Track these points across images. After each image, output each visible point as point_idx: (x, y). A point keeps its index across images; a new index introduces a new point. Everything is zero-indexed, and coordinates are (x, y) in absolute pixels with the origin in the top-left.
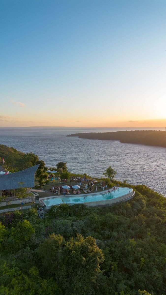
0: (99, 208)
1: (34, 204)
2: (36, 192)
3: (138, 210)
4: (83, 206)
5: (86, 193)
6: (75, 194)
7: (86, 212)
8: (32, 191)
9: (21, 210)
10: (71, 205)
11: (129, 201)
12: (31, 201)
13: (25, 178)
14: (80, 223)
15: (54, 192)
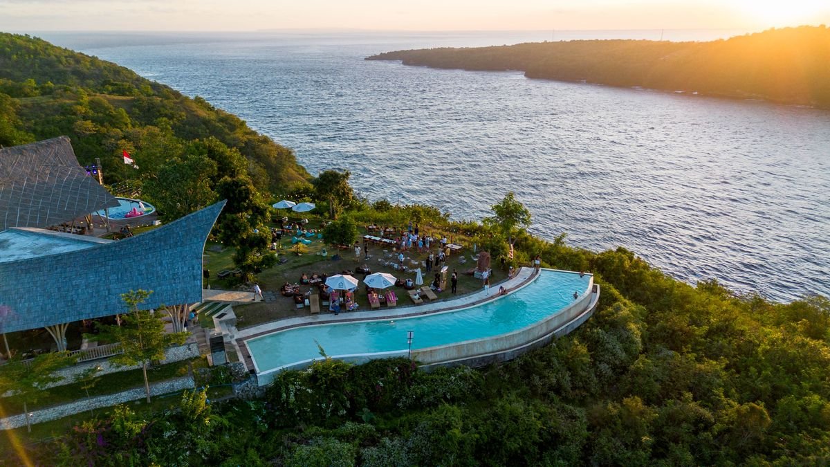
0: (468, 371)
1: (209, 367)
2: (225, 305)
3: (614, 368)
4: (406, 366)
5: (418, 304)
6: (376, 309)
7: (416, 393)
8: (211, 301)
9: (149, 401)
10: (360, 363)
11: (580, 332)
12: (197, 354)
13: (161, 264)
14: (390, 455)
15: (297, 298)
